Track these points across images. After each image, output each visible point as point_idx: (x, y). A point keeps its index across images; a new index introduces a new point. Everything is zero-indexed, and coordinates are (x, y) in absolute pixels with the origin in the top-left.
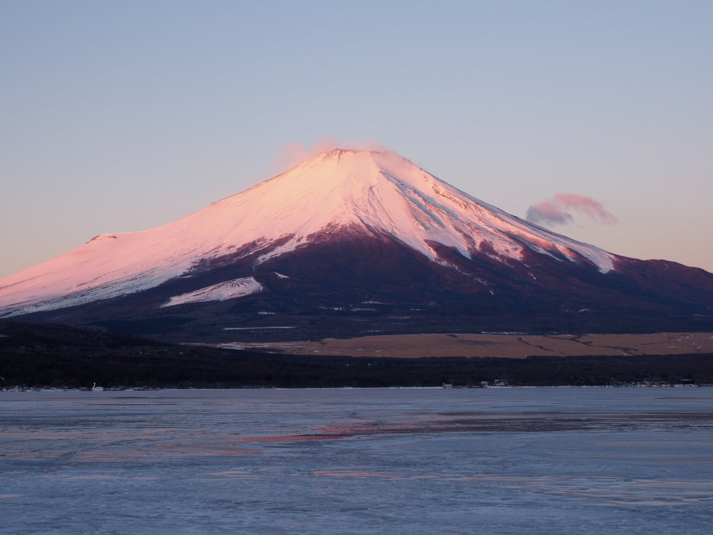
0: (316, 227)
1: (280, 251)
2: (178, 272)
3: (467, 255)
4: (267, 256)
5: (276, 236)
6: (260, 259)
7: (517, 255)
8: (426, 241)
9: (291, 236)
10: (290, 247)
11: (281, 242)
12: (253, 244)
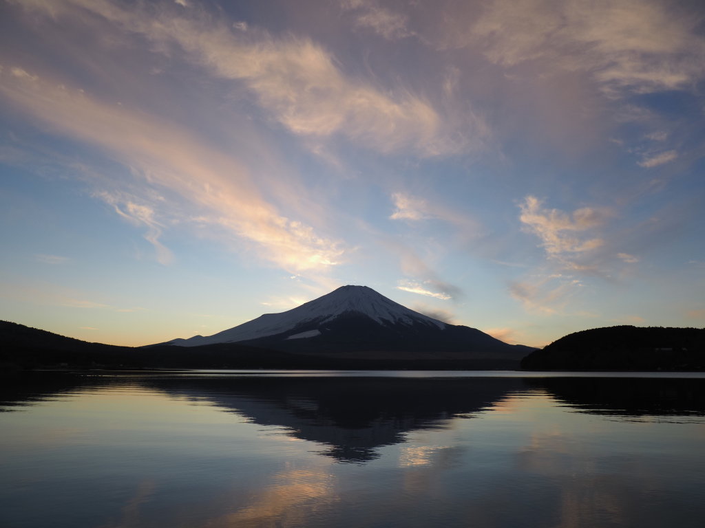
0: (340, 312)
1: (327, 321)
2: (292, 327)
3: (393, 323)
4: (323, 322)
5: (326, 316)
6: (321, 323)
7: (411, 323)
8: (379, 318)
9: (331, 315)
10: (331, 319)
11: (328, 317)
12: (318, 318)
